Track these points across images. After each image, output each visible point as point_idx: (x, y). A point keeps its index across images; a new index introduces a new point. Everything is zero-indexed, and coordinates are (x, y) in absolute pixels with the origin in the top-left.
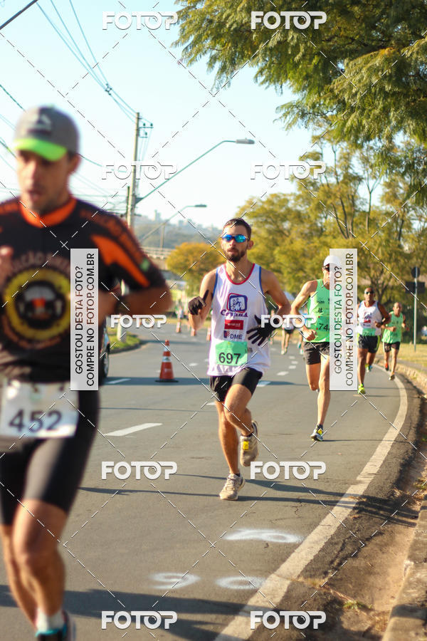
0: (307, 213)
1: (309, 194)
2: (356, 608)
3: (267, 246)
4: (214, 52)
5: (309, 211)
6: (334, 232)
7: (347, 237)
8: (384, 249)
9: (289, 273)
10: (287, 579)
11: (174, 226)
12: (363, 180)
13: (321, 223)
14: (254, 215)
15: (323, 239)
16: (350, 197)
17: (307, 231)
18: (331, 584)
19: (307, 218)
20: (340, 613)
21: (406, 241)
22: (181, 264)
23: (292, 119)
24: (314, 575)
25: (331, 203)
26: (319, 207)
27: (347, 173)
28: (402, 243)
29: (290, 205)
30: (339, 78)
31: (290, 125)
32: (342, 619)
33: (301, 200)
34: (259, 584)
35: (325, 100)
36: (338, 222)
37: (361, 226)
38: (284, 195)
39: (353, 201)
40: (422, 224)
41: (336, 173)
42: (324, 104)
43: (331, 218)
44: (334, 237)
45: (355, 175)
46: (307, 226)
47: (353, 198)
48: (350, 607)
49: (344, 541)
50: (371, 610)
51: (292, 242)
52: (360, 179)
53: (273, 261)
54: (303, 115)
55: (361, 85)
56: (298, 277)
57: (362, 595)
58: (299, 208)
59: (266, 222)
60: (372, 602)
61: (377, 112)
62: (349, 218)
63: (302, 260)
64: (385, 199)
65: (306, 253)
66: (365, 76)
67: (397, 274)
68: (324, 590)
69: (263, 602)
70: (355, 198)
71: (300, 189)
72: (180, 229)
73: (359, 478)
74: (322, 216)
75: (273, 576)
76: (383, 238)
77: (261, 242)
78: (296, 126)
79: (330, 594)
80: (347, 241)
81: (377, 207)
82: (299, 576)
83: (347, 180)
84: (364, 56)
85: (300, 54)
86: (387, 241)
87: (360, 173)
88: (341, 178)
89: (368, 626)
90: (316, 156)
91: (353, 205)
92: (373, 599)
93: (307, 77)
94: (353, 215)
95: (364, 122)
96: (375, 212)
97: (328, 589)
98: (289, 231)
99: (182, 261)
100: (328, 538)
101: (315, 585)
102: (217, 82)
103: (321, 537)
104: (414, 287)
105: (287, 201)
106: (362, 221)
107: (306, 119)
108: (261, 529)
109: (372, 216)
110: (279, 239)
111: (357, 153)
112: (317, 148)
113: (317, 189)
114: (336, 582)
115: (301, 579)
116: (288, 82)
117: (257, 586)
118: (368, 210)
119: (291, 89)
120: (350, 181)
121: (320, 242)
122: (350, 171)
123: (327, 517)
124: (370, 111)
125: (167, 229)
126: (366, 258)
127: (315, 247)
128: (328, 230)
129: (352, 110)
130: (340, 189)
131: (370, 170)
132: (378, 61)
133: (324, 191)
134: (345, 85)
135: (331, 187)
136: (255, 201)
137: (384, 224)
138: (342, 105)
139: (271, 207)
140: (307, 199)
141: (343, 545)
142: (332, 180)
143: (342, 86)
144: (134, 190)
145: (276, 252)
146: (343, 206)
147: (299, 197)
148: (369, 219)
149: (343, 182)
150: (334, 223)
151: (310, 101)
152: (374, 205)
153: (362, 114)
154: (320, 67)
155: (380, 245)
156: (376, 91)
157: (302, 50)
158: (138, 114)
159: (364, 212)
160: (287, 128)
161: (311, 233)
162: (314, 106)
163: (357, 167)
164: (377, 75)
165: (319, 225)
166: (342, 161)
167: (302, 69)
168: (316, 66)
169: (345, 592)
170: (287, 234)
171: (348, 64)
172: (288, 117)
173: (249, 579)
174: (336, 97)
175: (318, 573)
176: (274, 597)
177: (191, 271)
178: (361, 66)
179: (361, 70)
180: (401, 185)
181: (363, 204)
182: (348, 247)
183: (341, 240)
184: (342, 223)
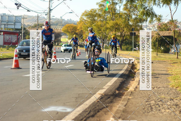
0: (102, 14)
6: (110, 19)
7: (113, 20)
8: (124, 24)
12: (118, 4)
13: (106, 17)
14: (87, 15)
15: (106, 21)
21: (130, 21)
25: (109, 11)
29: (97, 12)
33: (100, 10)
37: (117, 17)
40: (135, 16)
43: (109, 16)
44: (110, 21)
46: (102, 18)
47: (115, 10)
49: (90, 110)
51: (97, 23)
58: (99, 13)
59: (90, 17)
62: (114, 15)
63: (101, 27)
64: (124, 9)
67: (128, 31)
73: (104, 87)
81: (122, 12)
86: (125, 21)
88: (111, 3)
98: (97, 20)
99: (66, 29)
105: (96, 11)
109: (120, 14)
110: (94, 22)
113: (104, 7)
120: (114, 4)
122: (114, 1)
123: (87, 101)
127: (104, 23)
128: (108, 19)
136: (87, 11)
137: (124, 17)
140: (102, 10)
146: (112, 12)
155: (123, 22)
180: (129, 5)
181: (118, 11)
182: (113, 23)
183: (112, 22)
184: (112, 17)
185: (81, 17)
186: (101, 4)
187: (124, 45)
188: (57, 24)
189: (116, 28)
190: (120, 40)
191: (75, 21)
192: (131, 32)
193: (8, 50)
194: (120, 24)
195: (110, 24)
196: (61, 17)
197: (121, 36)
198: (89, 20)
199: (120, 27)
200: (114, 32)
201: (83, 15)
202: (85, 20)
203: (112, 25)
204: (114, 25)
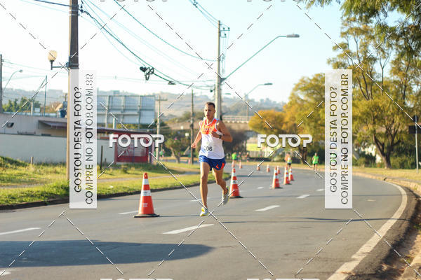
6: (359, 97)
7: (368, 99)
8: (393, 106)
12: (377, 60)
14: (305, 89)
16: (369, 73)
21: (408, 100)
22: (258, 125)
25: (357, 77)
27: (366, 56)
28: (406, 102)
36: (362, 90)
37: (377, 92)
39: (371, 75)
40: (419, 88)
41: (358, 57)
43: (357, 87)
44: (360, 100)
45: (371, 57)
47: (371, 73)
52: (375, 60)
53: (320, 118)
59: (314, 93)
62: (368, 86)
64: (392, 72)
67: (404, 122)
73: (353, 257)
76: (393, 99)
77: (311, 106)
80: (368, 102)
81: (388, 78)
83: (366, 61)
86: (396, 100)
87: (375, 55)
88: (362, 60)
90: (345, 46)
91: (372, 78)
94: (371, 85)
96: (386, 81)
99: (259, 123)
104: (415, 129)
106: (378, 87)
109: (384, 84)
111: (372, 42)
112: (344, 40)
118: (381, 81)
120: (368, 61)
122: (368, 54)
126: (381, 113)
128: (355, 95)
130: (361, 67)
131: (381, 53)
133: (351, 69)
135: (355, 66)
136: (305, 79)
137: (393, 89)
139: (316, 83)
142: (356, 61)
146: (365, 79)
148: (382, 86)
149: (363, 62)
152: (385, 77)
155: (391, 103)
159: (379, 82)
163: (372, 51)
166: (362, 48)
177: (265, 129)
180: (403, 62)
181: (378, 77)
182: (369, 106)
183: (364, 102)
184: (364, 90)
185: (293, 94)
186: (337, 63)
187: (396, 156)
188: (236, 112)
189: (376, 117)
190: (386, 145)
191: (277, 102)
192: (410, 124)
193: (127, 175)
194: (384, 106)
195: (360, 107)
196: (246, 96)
197: (387, 134)
198: (311, 100)
199: (384, 114)
200: (371, 127)
201: (297, 88)
202: (302, 100)
203: (366, 111)
204: (370, 109)
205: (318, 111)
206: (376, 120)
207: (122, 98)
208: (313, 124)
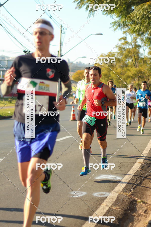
0: (122, 59)
1: (122, 52)
2: (141, 203)
3: (108, 71)
4: (88, 4)
5: (122, 58)
6: (131, 65)
7: (136, 67)
8: (149, 71)
9: (116, 80)
10: (117, 193)
11: (74, 64)
12: (142, 47)
13: (127, 62)
15: (127, 68)
16: (137, 53)
17: (122, 65)
18: (132, 194)
19: (122, 60)
20: (136, 205)
22: (77, 78)
23: (116, 27)
24: (127, 191)
25: (131, 55)
26: (126, 57)
27: (136, 44)
29: (116, 56)
30: (132, 13)
31: (115, 29)
32: (137, 207)
33: (119, 54)
34: (107, 195)
35: (128, 20)
36: (133, 62)
37: (141, 63)
38: (114, 53)
39: (138, 54)
41: (132, 45)
42: (127, 22)
43: (130, 60)
44: (132, 67)
45: (139, 45)
46: (122, 63)
47: (138, 53)
48: (139, 203)
49: (137, 178)
50: (147, 203)
51: (116, 69)
52: (140, 46)
53: (110, 76)
54: (120, 25)
55: (140, 15)
56: (119, 82)
57: (143, 198)
58: (119, 57)
60: (147, 201)
61: (146, 24)
64: (149, 53)
65: (122, 73)
66: (142, 12)
68: (130, 197)
69: (109, 201)
70: (139, 53)
71: (119, 50)
72: (77, 65)
74: (127, 60)
75: (112, 192)
76: (149, 67)
77: (106, 69)
78: (117, 29)
79: (132, 198)
80: (136, 68)
81: (147, 56)
82: (121, 192)
83: (136, 47)
84: (141, 5)
85: (118, 4)
88: (134, 46)
89: (146, 209)
90: (125, 38)
91: (138, 56)
92: (147, 199)
93: (121, 12)
94: (138, 59)
95: (142, 28)
96: (146, 58)
97: (132, 196)
98: (115, 65)
100: (131, 177)
101: (127, 195)
102: (89, 15)
103: (129, 177)
106: (141, 61)
107: (121, 27)
108: (108, 175)
109: (145, 59)
111: (139, 37)
112: (124, 36)
113: (125, 50)
114: (134, 194)
115: (122, 193)
116: (114, 14)
117: (107, 196)
118: (143, 58)
119: (116, 16)
120: (137, 47)
121: (127, 69)
122: (137, 44)
123: (131, 170)
124: (143, 24)
125: (72, 65)
127: (125, 71)
128: (129, 64)
129: (137, 24)
130: (133, 50)
131: (144, 43)
132: (146, 6)
133: (128, 51)
134: (134, 15)
135: (130, 49)
136: (103, 55)
137: (149, 62)
138: (134, 22)
140: (122, 54)
141: (136, 180)
142: (131, 47)
143: (133, 15)
144: (60, 52)
145: (111, 73)
146: (135, 56)
147: (119, 53)
148: (144, 60)
149: (135, 48)
150: (131, 62)
151: (122, 20)
152: (146, 56)
153: (141, 25)
154: (125, 8)
155: (148, 70)
156: (145, 17)
157: (119, 3)
158: (61, 25)
159: (142, 58)
160: (114, 31)
161: (123, 66)
162: (123, 22)
163: (139, 42)
164: (146, 11)
165: (126, 63)
166: (134, 40)
167: (119, 9)
168: (124, 8)
169: (137, 197)
170: (115, 66)
171: (135, 8)
172: (115, 26)
173: (104, 193)
174: (132, 19)
175: (128, 190)
176: (113, 199)
178: (140, 8)
179: (140, 10)
182: (136, 70)
183: (134, 68)
184: (134, 62)
189: (140, 77)
194: (144, 71)
195: (132, 71)
199: (144, 75)
200: (137, 82)
203: (135, 73)
204: (137, 73)
205: (110, 72)
206: (140, 78)
207: (6, 62)
208: (106, 79)
